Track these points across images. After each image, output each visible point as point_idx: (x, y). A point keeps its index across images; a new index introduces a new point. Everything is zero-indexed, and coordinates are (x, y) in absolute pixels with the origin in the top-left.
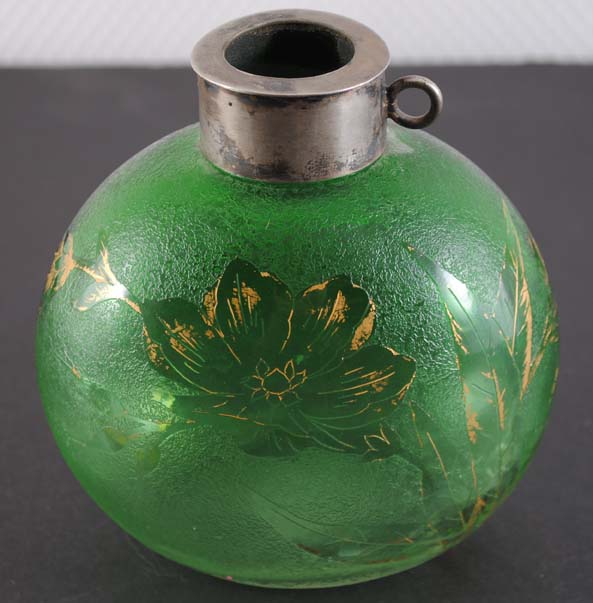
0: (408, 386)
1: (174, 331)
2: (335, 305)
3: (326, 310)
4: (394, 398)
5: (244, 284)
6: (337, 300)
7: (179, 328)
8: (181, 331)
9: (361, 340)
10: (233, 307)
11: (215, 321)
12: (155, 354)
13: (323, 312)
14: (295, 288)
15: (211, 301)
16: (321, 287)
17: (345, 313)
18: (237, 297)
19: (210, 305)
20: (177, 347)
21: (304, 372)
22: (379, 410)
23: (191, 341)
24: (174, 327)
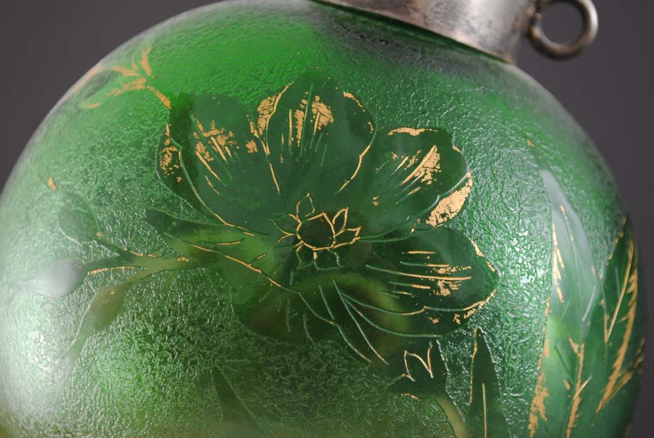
0: (482, 304)
1: (206, 135)
2: (424, 160)
3: (412, 162)
4: (458, 313)
5: (318, 98)
6: (428, 155)
7: (214, 132)
8: (215, 137)
9: (443, 216)
10: (295, 120)
11: (264, 132)
12: (168, 160)
13: (407, 162)
14: (382, 122)
15: (268, 108)
16: (414, 132)
17: (434, 175)
18: (304, 110)
19: (265, 112)
20: (203, 155)
21: (358, 229)
22: (436, 321)
23: (224, 150)
24: (207, 129)
